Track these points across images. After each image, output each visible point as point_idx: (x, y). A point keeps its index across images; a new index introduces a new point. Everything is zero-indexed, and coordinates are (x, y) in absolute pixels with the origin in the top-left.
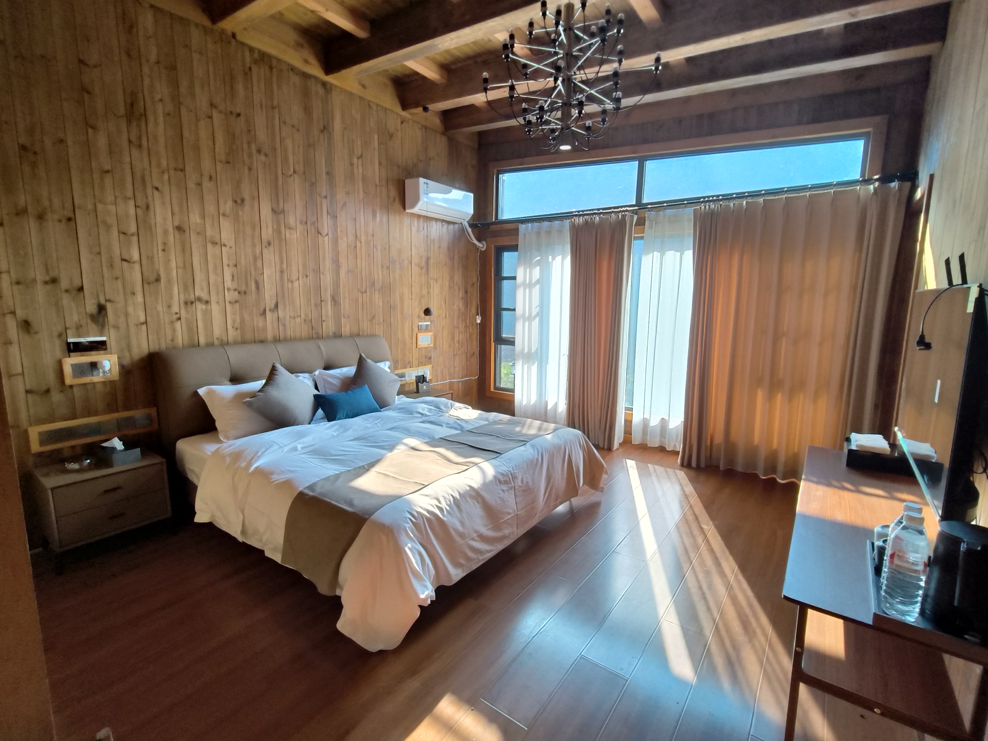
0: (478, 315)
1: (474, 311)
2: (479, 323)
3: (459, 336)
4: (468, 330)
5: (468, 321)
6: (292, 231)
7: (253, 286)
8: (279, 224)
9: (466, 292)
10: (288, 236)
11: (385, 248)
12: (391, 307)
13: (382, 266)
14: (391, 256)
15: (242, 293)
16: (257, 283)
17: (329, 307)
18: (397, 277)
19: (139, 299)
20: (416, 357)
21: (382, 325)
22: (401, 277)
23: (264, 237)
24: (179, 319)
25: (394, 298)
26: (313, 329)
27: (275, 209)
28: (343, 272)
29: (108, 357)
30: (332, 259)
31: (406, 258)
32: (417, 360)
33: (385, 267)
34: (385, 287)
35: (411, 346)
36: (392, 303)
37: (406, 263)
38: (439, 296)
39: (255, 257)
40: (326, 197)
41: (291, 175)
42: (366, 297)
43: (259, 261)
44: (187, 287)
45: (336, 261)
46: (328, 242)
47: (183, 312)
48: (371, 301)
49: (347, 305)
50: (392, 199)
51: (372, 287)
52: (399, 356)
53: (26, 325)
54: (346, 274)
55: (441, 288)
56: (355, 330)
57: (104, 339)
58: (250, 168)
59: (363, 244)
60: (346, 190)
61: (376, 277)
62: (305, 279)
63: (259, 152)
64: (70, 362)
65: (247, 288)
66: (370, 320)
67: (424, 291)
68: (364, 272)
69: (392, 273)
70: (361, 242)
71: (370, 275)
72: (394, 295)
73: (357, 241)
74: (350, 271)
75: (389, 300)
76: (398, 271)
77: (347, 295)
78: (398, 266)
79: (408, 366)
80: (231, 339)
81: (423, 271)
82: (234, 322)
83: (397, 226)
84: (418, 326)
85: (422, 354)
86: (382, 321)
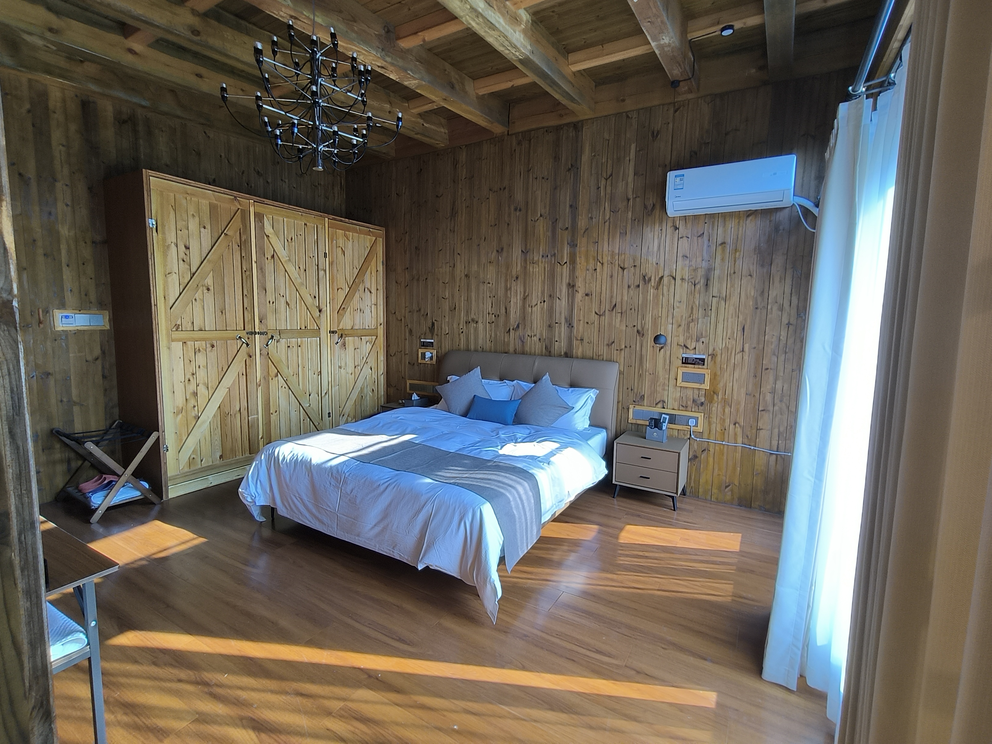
6: (535, 265)
7: (503, 311)
8: (525, 260)
10: (531, 270)
11: (635, 266)
12: (638, 331)
13: (629, 287)
14: (643, 274)
15: (497, 316)
16: (506, 309)
17: (563, 329)
18: (650, 297)
19: (447, 320)
20: (674, 396)
21: (623, 352)
22: (656, 297)
23: (514, 273)
24: (462, 332)
25: (643, 322)
26: (546, 348)
27: (524, 251)
28: (579, 296)
29: (432, 351)
30: (569, 284)
31: (667, 273)
32: (675, 401)
33: (632, 287)
34: (631, 309)
35: (667, 382)
36: (639, 328)
37: (666, 279)
38: (730, 320)
39: (507, 289)
40: (567, 228)
41: (538, 219)
42: (606, 320)
43: (509, 292)
44: (468, 313)
45: (573, 286)
46: (566, 270)
47: (465, 327)
48: (610, 324)
49: (581, 328)
50: (650, 208)
51: (613, 310)
52: (646, 390)
53: (411, 331)
54: (582, 297)
55: (736, 309)
56: (589, 353)
57: (432, 341)
58: (508, 224)
59: (605, 265)
60: (590, 216)
61: (619, 300)
62: (542, 303)
63: (516, 210)
64: (420, 351)
65: (500, 312)
66: (608, 345)
67: (699, 314)
68: (603, 295)
69: (642, 294)
70: (602, 264)
71: (612, 297)
72: (643, 317)
73: (598, 263)
74: (587, 295)
75: (636, 325)
76: (652, 290)
77: (582, 318)
78: (653, 284)
79: (660, 405)
80: (488, 348)
81: (698, 287)
82: (491, 336)
83: (656, 237)
84: (681, 358)
85: (686, 396)
86: (623, 347)
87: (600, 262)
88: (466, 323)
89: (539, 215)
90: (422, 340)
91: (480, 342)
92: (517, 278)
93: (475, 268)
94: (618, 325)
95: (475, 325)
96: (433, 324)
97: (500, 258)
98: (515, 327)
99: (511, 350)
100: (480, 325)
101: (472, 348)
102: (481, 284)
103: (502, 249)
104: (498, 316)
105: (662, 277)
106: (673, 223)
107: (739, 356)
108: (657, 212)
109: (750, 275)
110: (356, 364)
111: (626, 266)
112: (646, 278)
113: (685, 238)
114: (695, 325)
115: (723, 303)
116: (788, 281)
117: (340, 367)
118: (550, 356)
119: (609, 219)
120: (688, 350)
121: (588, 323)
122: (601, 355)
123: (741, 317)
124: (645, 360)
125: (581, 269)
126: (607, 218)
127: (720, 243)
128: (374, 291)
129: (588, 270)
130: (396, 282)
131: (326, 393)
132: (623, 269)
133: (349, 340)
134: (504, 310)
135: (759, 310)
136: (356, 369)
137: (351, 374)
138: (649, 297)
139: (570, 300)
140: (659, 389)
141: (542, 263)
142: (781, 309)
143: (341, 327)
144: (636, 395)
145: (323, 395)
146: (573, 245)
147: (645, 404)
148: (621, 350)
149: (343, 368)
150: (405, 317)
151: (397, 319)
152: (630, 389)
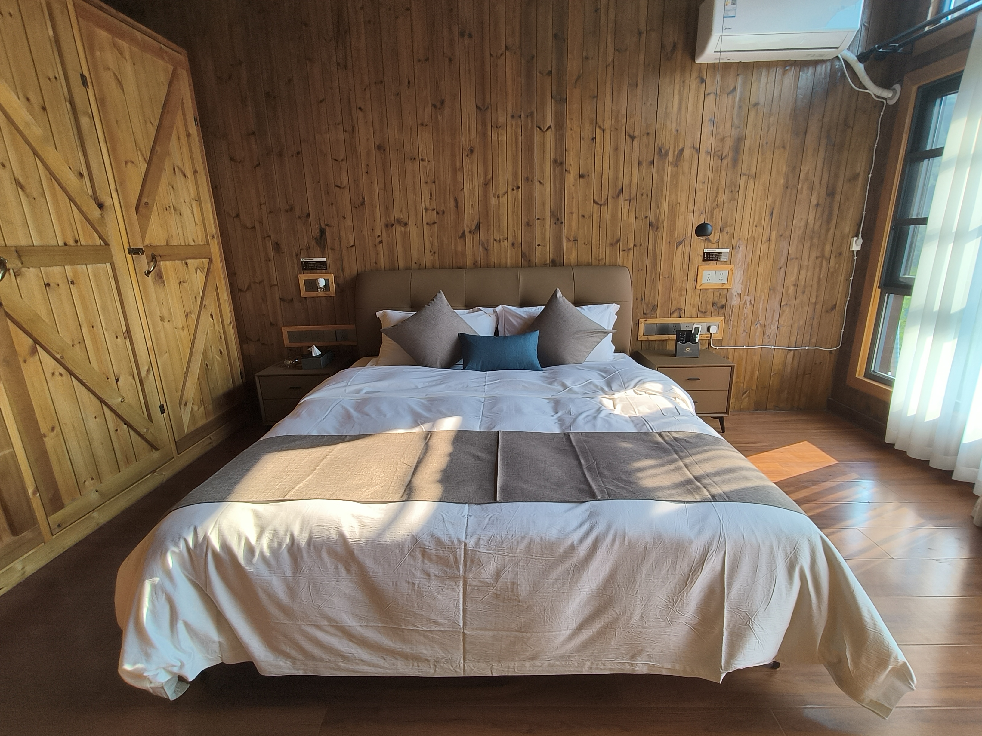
0: (857, 236)
1: (847, 227)
2: (858, 252)
3: (799, 274)
4: (824, 263)
5: (828, 248)
6: (500, 131)
8: (484, 124)
9: (831, 193)
10: (495, 138)
11: (648, 134)
12: (651, 224)
13: (640, 163)
14: (658, 145)
15: (441, 213)
16: (456, 201)
17: (548, 227)
18: (668, 177)
19: (350, 223)
20: (692, 303)
21: (631, 252)
22: (675, 177)
23: (466, 143)
24: (381, 242)
25: (658, 211)
26: (523, 255)
27: (480, 105)
28: (571, 178)
29: (327, 276)
30: (555, 161)
31: (688, 144)
32: (693, 307)
33: (644, 163)
34: (642, 195)
35: (684, 285)
36: (653, 219)
37: (687, 153)
38: (758, 203)
39: (455, 170)
40: (550, 73)
41: (502, 55)
42: (607, 211)
43: (459, 174)
44: (388, 209)
45: (562, 164)
46: (549, 139)
47: (384, 235)
48: (614, 217)
49: (574, 224)
50: (669, 48)
51: (618, 195)
52: (660, 299)
53: (277, 246)
54: (575, 180)
55: (765, 190)
56: (586, 258)
57: (325, 259)
58: (451, 60)
59: (608, 132)
60: (584, 54)
61: (626, 181)
62: (515, 191)
63: (462, 34)
64: (303, 278)
65: (446, 207)
66: (611, 245)
67: (724, 197)
68: (605, 176)
69: (657, 172)
70: (604, 131)
71: (617, 178)
72: (658, 206)
73: (598, 129)
74: (582, 176)
75: (648, 215)
76: (669, 168)
77: (575, 210)
78: (671, 159)
79: (675, 315)
80: (428, 264)
81: (725, 162)
82: (432, 245)
83: (676, 92)
84: (702, 254)
85: (706, 299)
86: (632, 245)
87: (600, 127)
88: (387, 226)
89: (504, 47)
90: (303, 260)
91: (415, 254)
92: (472, 151)
93: (394, 134)
94: (625, 217)
95: (403, 229)
96: (322, 232)
97: (440, 118)
98: (474, 228)
99: (469, 262)
100: (413, 230)
101: (401, 264)
102: (408, 162)
103: (442, 103)
104: (443, 213)
105: (683, 149)
106: (699, 74)
107: (765, 246)
108: (679, 54)
109: (784, 147)
110: (188, 310)
111: (637, 133)
112: (663, 151)
113: (712, 95)
114: (720, 211)
115: (751, 182)
116: (822, 154)
117: (162, 319)
118: (529, 266)
119: (613, 61)
120: (710, 244)
121: (583, 216)
122: (602, 259)
123: (770, 199)
124: (659, 261)
125: (573, 139)
126: (610, 59)
127: (753, 103)
128: (189, 174)
129: (583, 139)
130: (232, 159)
131: (148, 371)
132: (633, 138)
133: (166, 265)
134: (452, 203)
135: (789, 191)
136: (189, 319)
137: (183, 328)
138: (665, 178)
139: (557, 185)
140: (675, 295)
141: (512, 126)
142: (811, 188)
143: (147, 242)
144: (647, 306)
145: (143, 373)
146: (560, 100)
147: (658, 316)
148: (629, 249)
149: (167, 320)
150: (261, 222)
151: (244, 227)
152: (639, 299)
